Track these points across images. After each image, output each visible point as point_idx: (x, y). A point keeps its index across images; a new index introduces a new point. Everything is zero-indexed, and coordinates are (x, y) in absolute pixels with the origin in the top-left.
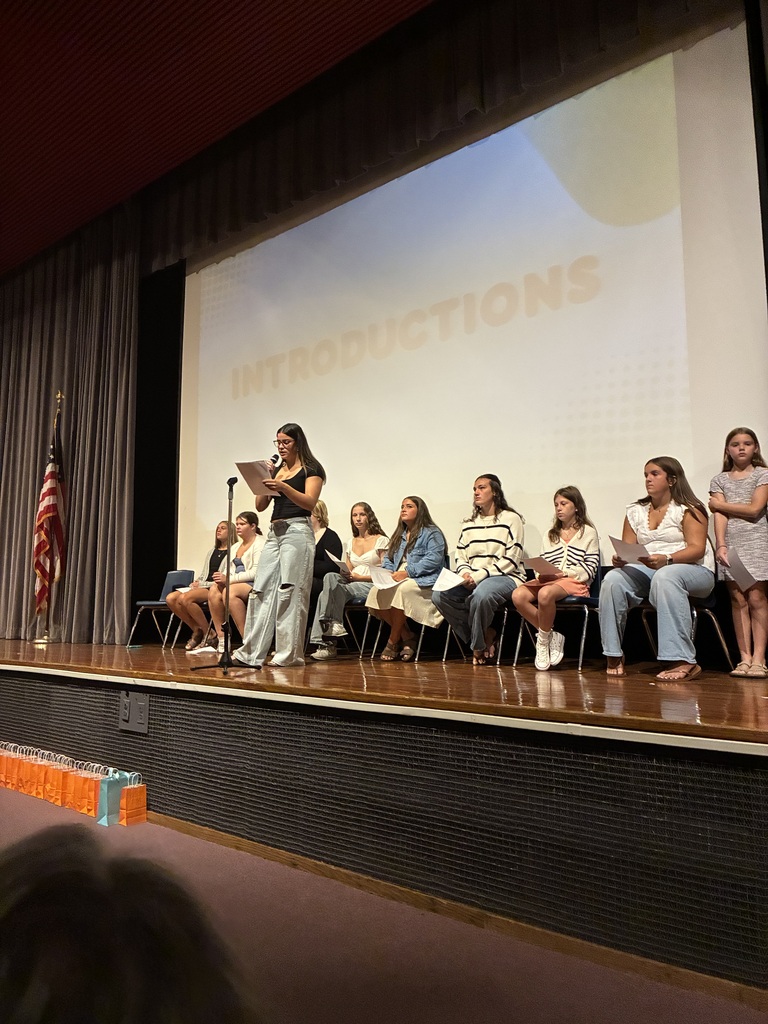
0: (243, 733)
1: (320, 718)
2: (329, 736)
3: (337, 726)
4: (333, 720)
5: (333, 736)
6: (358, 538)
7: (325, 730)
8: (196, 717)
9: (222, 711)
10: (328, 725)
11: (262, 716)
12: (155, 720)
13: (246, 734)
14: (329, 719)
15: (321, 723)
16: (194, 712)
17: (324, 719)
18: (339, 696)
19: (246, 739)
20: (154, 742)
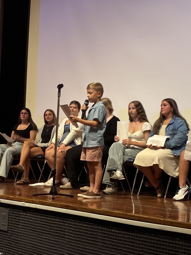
0: (63, 234)
1: (109, 228)
2: (114, 239)
3: (119, 233)
4: (116, 230)
5: (116, 239)
6: (132, 123)
7: (112, 235)
8: (36, 223)
9: (51, 220)
10: (114, 232)
11: (75, 225)
12: (12, 223)
13: (65, 235)
14: (114, 229)
15: (109, 231)
16: (35, 220)
17: (112, 229)
18: (121, 216)
19: (64, 237)
20: (11, 236)
